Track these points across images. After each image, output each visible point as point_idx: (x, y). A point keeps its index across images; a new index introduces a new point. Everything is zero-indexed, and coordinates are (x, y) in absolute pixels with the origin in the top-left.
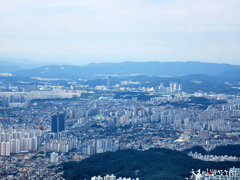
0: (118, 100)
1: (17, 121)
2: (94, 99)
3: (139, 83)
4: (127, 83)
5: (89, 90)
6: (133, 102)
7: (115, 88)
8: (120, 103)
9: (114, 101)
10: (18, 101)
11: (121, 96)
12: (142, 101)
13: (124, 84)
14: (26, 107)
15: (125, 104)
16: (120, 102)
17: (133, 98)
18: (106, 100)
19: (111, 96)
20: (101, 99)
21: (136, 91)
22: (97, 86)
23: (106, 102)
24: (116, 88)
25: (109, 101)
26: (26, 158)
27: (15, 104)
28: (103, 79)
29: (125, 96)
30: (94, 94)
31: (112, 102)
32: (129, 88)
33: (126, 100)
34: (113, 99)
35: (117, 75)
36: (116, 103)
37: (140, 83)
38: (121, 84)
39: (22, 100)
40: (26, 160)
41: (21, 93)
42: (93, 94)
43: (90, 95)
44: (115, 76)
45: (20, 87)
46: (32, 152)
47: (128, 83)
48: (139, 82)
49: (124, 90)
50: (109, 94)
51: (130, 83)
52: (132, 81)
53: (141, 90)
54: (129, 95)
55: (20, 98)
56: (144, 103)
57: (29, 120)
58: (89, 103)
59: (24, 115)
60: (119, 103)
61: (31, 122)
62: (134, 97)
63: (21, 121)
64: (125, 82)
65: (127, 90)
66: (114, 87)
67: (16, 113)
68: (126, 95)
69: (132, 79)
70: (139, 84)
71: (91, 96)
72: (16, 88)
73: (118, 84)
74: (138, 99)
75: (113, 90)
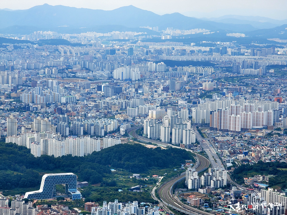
1: (250, 91)
10: (252, 67)
14: (261, 74)
26: (260, 134)
27: (248, 71)
39: (256, 66)
40: (259, 137)
41: (255, 57)
45: (254, 50)
46: (266, 128)
55: (254, 63)
57: (264, 89)
59: (258, 84)
61: (266, 92)
63: (254, 91)
67: (248, 81)
72: (249, 51)
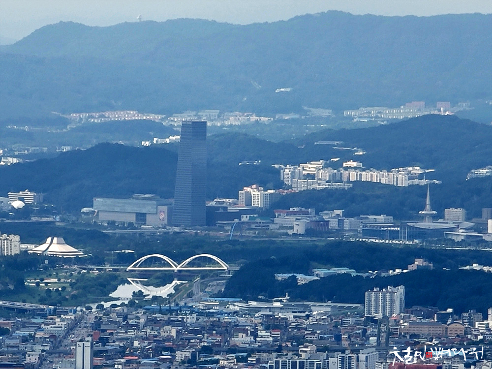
0: (258, 309)
2: (74, 297)
3: (421, 177)
4: (324, 174)
5: (37, 234)
6: (372, 320)
7: (238, 214)
8: (276, 327)
9: (226, 319)
11: (280, 277)
12: (443, 319)
13: (301, 186)
15: (314, 338)
16: (271, 324)
17: (371, 296)
18: (170, 311)
19: (204, 275)
20: (132, 303)
21: (394, 235)
22: (98, 201)
23: (169, 323)
24: (245, 218)
25: (191, 319)
28: (147, 144)
29: (310, 278)
30: (78, 260)
31: (213, 326)
32: (347, 215)
33: (319, 310)
34: (222, 304)
35: (254, 118)
36: (245, 331)
37: (429, 176)
38: (280, 185)
42: (68, 261)
43: (46, 268)
44: (234, 120)
47: (334, 179)
48: (417, 170)
49: (309, 232)
50: (190, 264)
51: (353, 179)
52: (368, 164)
53: (439, 232)
54: (343, 271)
56: (456, 327)
58: (39, 335)
60: (267, 329)
62: (382, 283)
64: (311, 167)
65: (330, 233)
66: (230, 209)
68: (322, 272)
69: (363, 148)
70: (424, 182)
71: (50, 276)
73: (263, 184)
74: (409, 303)
75: (221, 228)
